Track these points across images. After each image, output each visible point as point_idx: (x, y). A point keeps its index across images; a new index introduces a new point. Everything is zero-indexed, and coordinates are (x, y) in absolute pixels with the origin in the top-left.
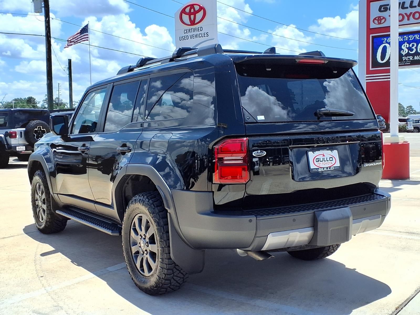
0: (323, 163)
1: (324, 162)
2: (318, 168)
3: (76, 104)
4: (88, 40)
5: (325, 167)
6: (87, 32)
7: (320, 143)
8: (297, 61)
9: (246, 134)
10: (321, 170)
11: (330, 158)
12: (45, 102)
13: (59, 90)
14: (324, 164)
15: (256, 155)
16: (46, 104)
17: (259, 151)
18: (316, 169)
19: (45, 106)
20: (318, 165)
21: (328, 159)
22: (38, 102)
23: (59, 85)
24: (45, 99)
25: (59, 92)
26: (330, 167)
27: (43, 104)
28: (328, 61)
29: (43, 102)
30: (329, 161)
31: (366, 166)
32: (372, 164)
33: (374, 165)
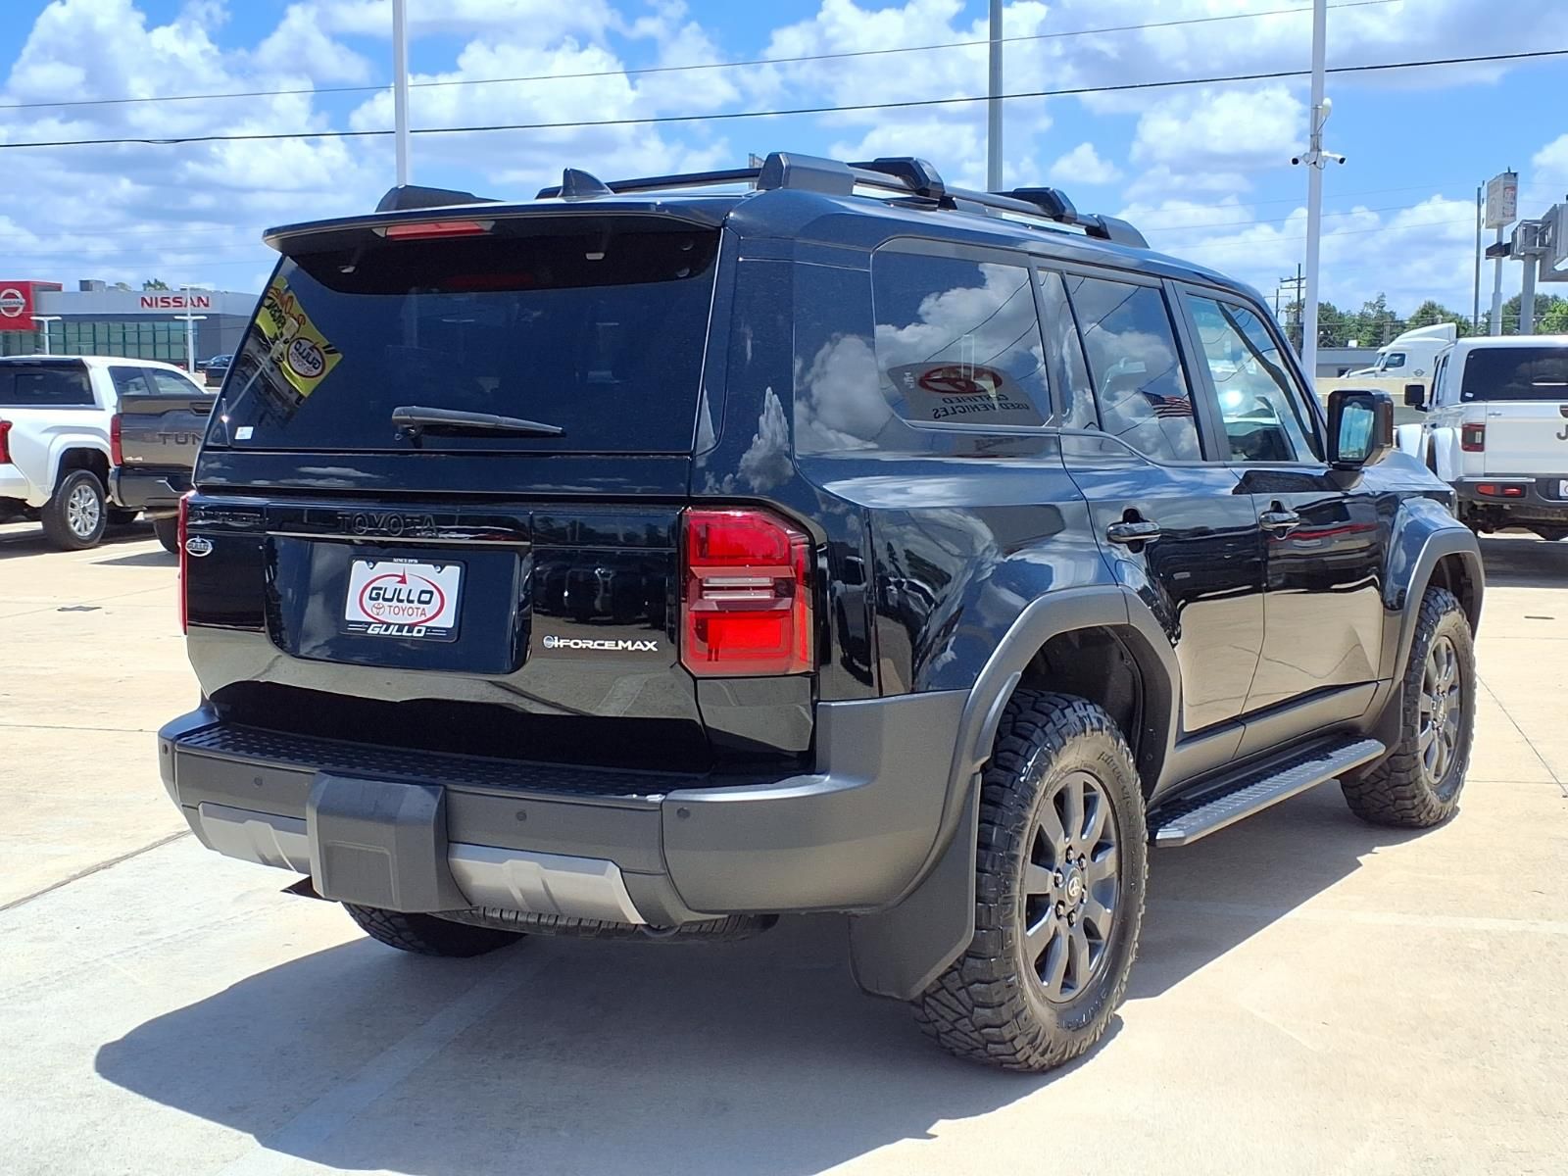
5: (395, 625)
10: (376, 633)
14: (396, 610)
17: (198, 540)
21: (415, 596)
26: (411, 627)
30: (416, 602)
31: (556, 646)
32: (590, 644)
33: (606, 647)
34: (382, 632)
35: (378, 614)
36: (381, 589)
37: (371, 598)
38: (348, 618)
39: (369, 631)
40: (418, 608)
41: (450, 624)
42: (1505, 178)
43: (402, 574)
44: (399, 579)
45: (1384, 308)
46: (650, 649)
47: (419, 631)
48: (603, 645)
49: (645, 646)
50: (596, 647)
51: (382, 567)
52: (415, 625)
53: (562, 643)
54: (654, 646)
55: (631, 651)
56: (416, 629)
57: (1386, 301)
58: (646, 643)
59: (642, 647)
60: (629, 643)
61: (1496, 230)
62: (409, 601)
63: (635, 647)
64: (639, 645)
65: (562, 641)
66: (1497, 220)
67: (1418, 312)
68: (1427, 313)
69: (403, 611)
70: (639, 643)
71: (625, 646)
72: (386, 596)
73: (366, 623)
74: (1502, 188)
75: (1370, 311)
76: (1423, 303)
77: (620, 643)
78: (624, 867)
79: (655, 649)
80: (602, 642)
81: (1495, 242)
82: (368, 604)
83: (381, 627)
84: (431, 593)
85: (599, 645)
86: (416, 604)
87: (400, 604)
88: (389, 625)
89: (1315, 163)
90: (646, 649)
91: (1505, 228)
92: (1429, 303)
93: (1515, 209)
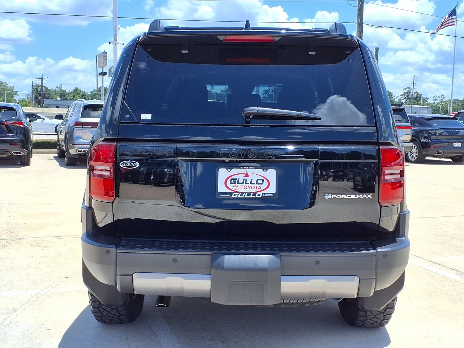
0: (242, 186)
1: (244, 184)
2: (232, 193)
3: (437, 99)
4: (454, 25)
5: (246, 193)
6: (454, 16)
7: (232, 157)
8: (221, 38)
9: (118, 137)
10: (236, 196)
11: (258, 180)
12: (403, 96)
13: (414, 84)
14: (246, 187)
15: (124, 166)
16: (403, 99)
17: (129, 162)
18: (229, 193)
19: (403, 101)
20: (234, 189)
21: (254, 181)
22: (397, 97)
23: (415, 77)
24: (402, 93)
25: (414, 85)
26: (254, 194)
27: (400, 98)
28: (281, 38)
29: (401, 96)
30: (255, 184)
31: (330, 198)
32: (345, 196)
33: (351, 197)
34: (239, 196)
35: (236, 189)
36: (236, 179)
37: (231, 183)
38: (219, 191)
39: (233, 196)
40: (257, 186)
41: (274, 192)
42: (104, 54)
43: (246, 173)
44: (245, 175)
45: (62, 89)
46: (369, 197)
47: (259, 195)
48: (350, 197)
49: (367, 196)
50: (347, 197)
51: (235, 171)
52: (256, 193)
53: (333, 197)
54: (371, 196)
55: (361, 198)
56: (257, 194)
57: (62, 86)
58: (368, 195)
59: (366, 197)
60: (361, 196)
61: (101, 68)
62: (251, 183)
63: (363, 197)
64: (365, 196)
65: (332, 196)
66: (102, 65)
67: (73, 90)
68: (76, 91)
69: (249, 187)
70: (365, 195)
71: (359, 196)
72: (239, 182)
73: (231, 193)
74: (103, 56)
75: (58, 89)
76: (74, 88)
77: (357, 196)
78: (361, 278)
79: (371, 197)
80: (350, 195)
81: (101, 72)
82: (230, 185)
83: (239, 194)
84: (263, 180)
85: (348, 197)
86: (255, 185)
87: (247, 185)
88: (242, 193)
89: (115, 44)
90: (368, 197)
91: (104, 68)
92: (76, 88)
93: (107, 62)
